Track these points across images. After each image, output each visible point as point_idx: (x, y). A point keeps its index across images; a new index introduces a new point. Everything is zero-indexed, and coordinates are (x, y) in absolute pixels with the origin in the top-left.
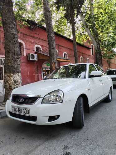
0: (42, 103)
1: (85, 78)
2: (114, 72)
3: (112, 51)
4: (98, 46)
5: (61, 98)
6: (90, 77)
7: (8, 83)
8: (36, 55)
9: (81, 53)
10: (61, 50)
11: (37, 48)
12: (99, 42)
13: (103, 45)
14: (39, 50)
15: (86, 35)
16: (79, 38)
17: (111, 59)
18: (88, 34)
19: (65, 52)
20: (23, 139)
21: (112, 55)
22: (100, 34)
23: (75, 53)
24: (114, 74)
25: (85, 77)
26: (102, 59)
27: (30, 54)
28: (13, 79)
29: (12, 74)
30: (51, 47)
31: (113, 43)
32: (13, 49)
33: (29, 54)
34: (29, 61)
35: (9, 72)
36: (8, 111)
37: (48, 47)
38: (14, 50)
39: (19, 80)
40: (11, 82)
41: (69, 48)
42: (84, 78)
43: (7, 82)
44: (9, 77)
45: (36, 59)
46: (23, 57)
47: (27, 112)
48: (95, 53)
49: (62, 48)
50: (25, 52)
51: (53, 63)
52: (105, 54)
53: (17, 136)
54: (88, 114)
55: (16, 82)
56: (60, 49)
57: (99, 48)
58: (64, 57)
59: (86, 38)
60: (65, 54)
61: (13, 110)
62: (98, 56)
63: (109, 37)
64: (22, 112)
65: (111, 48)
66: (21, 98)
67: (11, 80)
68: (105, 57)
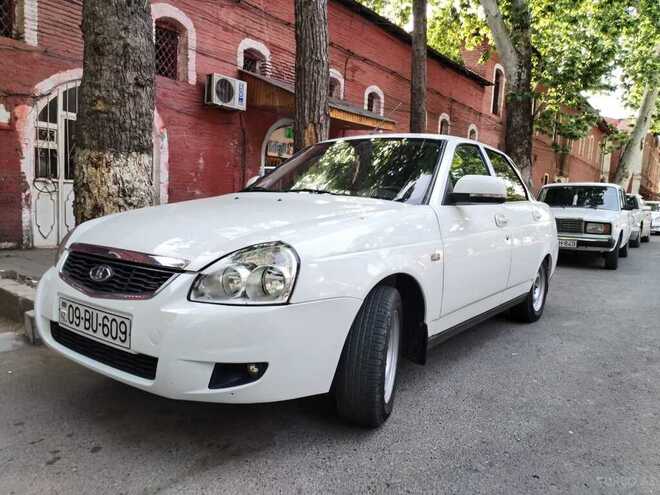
0: (189, 299)
1: (425, 200)
2: (576, 197)
3: (583, 105)
4: (524, 76)
5: (283, 281)
6: (452, 199)
7: (89, 191)
8: (240, 87)
9: (444, 97)
10: (358, 76)
11: (251, 57)
12: (528, 56)
13: (546, 75)
14: (258, 65)
15: (479, 19)
16: (444, 32)
17: (575, 137)
18: (484, 16)
19: (374, 88)
20: (95, 450)
21: (578, 122)
22: (537, 22)
23: (416, 93)
24: (575, 203)
25: (425, 197)
26: (531, 133)
27: (217, 78)
28: (115, 176)
29: (109, 156)
30: (308, 54)
31: (593, 66)
32: (121, 38)
33: (210, 77)
34: (206, 108)
35: (94, 143)
36: (42, 316)
37: (294, 51)
38: (126, 46)
39: (143, 186)
40: (104, 188)
41: (393, 73)
42: (423, 203)
43: (86, 186)
44: (96, 167)
45: (238, 103)
46: (182, 87)
47: (120, 334)
48: (507, 104)
49: (364, 66)
50: (192, 65)
51: (310, 128)
52: (551, 112)
53: (70, 436)
54: (420, 367)
55: (123, 193)
56: (354, 69)
57: (528, 85)
58: (366, 107)
59: (477, 34)
60: (372, 96)
61: (62, 315)
62: (518, 119)
63: (578, 39)
64: (100, 328)
65: (578, 90)
66: (101, 263)
67: (104, 183)
68: (546, 129)
